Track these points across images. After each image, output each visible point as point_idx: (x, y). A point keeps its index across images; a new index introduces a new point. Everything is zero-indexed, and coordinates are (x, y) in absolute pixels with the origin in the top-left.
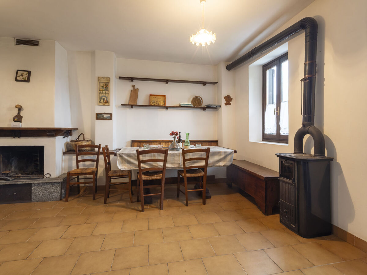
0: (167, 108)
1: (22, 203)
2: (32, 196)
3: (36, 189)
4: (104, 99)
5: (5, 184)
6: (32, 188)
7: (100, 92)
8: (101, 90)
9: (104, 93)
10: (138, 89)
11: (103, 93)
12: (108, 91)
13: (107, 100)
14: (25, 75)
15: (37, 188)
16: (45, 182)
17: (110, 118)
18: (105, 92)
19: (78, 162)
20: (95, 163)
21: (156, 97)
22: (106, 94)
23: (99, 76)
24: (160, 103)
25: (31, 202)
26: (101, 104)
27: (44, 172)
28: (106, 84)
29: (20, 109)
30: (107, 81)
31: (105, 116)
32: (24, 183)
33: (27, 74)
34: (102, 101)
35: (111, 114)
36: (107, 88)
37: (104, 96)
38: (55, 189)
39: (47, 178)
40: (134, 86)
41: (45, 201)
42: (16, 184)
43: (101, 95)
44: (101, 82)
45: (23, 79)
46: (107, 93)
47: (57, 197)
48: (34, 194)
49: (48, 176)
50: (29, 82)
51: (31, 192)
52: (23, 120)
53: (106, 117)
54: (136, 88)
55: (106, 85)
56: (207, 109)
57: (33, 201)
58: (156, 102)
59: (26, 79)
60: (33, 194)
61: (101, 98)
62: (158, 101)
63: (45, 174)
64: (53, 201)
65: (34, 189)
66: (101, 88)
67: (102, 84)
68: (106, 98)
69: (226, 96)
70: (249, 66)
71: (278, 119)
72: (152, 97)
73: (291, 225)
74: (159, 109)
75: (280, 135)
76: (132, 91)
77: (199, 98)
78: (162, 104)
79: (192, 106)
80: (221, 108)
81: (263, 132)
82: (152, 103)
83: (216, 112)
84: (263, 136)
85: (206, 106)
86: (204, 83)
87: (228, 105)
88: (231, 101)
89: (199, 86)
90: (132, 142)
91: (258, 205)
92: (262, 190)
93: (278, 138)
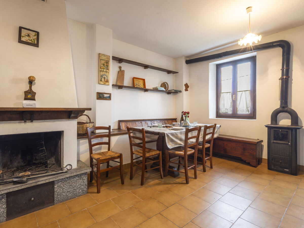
0: (146, 90)
1: (42, 209)
2: (55, 196)
3: (60, 187)
4: (104, 78)
5: (20, 188)
6: (55, 187)
7: (101, 70)
8: (102, 67)
9: (105, 72)
10: (123, 71)
11: (103, 71)
12: (108, 70)
13: (107, 79)
14: (33, 36)
15: (62, 185)
16: (72, 175)
17: (109, 98)
18: (106, 70)
19: (91, 146)
20: (107, 146)
21: (137, 80)
22: (106, 73)
23: (99, 53)
24: (141, 86)
25: (54, 204)
26: (102, 83)
27: (64, 163)
28: (106, 62)
29: (31, 81)
30: (107, 59)
31: (105, 95)
32: (47, 181)
33: (35, 36)
34: (103, 79)
35: (110, 94)
36: (107, 66)
37: (105, 75)
38: (82, 181)
39: (68, 170)
40: (120, 67)
41: (70, 199)
42: (36, 186)
43: (102, 73)
44: (102, 59)
45: (30, 42)
46: (108, 72)
47: (84, 190)
48: (58, 193)
49: (69, 167)
50: (38, 47)
51: (53, 192)
52: (36, 97)
53: (106, 97)
54: (122, 69)
55: (106, 64)
56: (172, 94)
57: (56, 203)
58: (138, 84)
59: (35, 42)
60: (56, 193)
61: (102, 76)
62: (140, 84)
63: (64, 166)
64: (79, 196)
65: (58, 186)
66: (102, 65)
67: (103, 62)
68: (107, 77)
69: (185, 84)
70: (210, 64)
71: (234, 103)
72: (135, 79)
73: (285, 170)
74: (139, 91)
75: (237, 114)
76: (120, 72)
77: (166, 84)
78: (142, 86)
79: (165, 90)
80: (181, 93)
81: (217, 112)
82: (135, 85)
83: (175, 96)
84: (217, 114)
85: (173, 91)
86: (169, 72)
87: (187, 91)
88: (188, 88)
89: (165, 74)
90: (119, 122)
91: (246, 162)
92: (252, 151)
93: (235, 115)
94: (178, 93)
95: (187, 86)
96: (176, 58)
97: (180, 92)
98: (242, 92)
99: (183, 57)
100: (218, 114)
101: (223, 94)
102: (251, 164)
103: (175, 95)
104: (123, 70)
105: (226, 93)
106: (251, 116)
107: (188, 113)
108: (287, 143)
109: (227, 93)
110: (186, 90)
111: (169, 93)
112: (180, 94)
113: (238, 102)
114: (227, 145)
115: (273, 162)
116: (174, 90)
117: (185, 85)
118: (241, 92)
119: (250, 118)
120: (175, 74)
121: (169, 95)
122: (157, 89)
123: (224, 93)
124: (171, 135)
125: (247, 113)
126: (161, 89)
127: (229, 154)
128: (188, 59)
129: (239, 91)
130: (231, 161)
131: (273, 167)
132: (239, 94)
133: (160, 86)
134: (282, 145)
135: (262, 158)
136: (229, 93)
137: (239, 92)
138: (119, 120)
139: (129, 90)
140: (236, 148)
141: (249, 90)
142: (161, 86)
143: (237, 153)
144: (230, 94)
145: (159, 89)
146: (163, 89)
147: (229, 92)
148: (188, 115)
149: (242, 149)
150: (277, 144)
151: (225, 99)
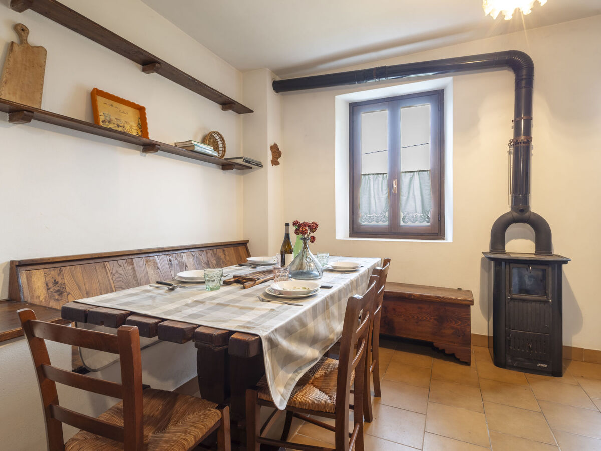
0: (150, 147)
10: (40, 51)
24: (127, 127)
40: (21, 30)
54: (33, 39)
56: (234, 170)
58: (114, 121)
62: (127, 122)
69: (273, 144)
70: (337, 97)
71: (394, 199)
72: (100, 100)
73: (539, 365)
74: (119, 148)
75: (399, 226)
76: (16, 48)
77: (217, 138)
78: (133, 130)
79: (215, 154)
80: (262, 169)
81: (353, 222)
82: (103, 122)
83: (242, 177)
84: (353, 227)
85: (240, 161)
86: (227, 104)
87: (276, 165)
88: (280, 156)
89: (215, 108)
90: (11, 269)
91: (447, 352)
92: (460, 323)
93: (394, 231)
94: (251, 168)
95: (276, 152)
96: (245, 71)
97: (260, 165)
98: (412, 174)
99: (268, 69)
100: (355, 226)
101: (367, 177)
102: (458, 357)
103: (243, 174)
104: (38, 47)
105: (373, 174)
106: (433, 232)
107: (313, 227)
108: (545, 298)
109: (377, 174)
110: (275, 162)
111: (227, 166)
112: (257, 173)
113: (403, 199)
114: (394, 309)
115: (511, 348)
116: (242, 158)
117: (272, 148)
118: (409, 174)
119: (431, 237)
120: (242, 115)
121: (228, 172)
122: (191, 149)
123: (369, 175)
124: (285, 338)
125: (425, 224)
126: (203, 151)
127: (401, 336)
128: (278, 79)
129: (405, 172)
130: (404, 351)
131: (510, 361)
132: (405, 179)
133: (200, 138)
134: (534, 304)
135: (470, 334)
136: (382, 176)
137: (404, 174)
138: (12, 262)
139: (73, 135)
140: (418, 317)
141: (428, 171)
142: (204, 141)
143: (424, 330)
144: (383, 178)
145: (197, 149)
146: (209, 150)
147: (380, 174)
148: (312, 234)
149: (435, 319)
150: (521, 303)
151: (372, 189)
